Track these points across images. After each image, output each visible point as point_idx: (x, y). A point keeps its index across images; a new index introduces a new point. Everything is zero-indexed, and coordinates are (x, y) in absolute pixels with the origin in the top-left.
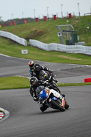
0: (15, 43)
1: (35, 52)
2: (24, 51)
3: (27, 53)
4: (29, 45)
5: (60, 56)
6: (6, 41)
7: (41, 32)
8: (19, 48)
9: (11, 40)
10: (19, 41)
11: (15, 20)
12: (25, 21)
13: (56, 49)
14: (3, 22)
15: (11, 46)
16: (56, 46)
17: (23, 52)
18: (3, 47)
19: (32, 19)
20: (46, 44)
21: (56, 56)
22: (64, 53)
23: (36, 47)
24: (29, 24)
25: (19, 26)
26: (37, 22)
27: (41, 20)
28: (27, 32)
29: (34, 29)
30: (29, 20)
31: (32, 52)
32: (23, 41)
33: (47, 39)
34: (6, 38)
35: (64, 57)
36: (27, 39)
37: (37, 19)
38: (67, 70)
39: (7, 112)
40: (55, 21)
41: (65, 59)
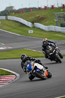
0: (24, 25)
1: (38, 32)
2: (31, 31)
3: (32, 32)
4: (34, 27)
5: (57, 35)
6: (17, 24)
7: (43, 18)
8: (27, 29)
9: (21, 23)
10: (26, 24)
11: (24, 9)
12: (31, 10)
13: (54, 30)
14: (15, 10)
15: (21, 28)
16: (53, 28)
17: (29, 32)
18: (15, 28)
19: (36, 8)
20: (46, 26)
21: (53, 35)
22: (59, 32)
23: (39, 28)
24: (34, 12)
25: (27, 13)
26: (40, 11)
27: (43, 9)
28: (32, 18)
29: (38, 16)
30: (34, 9)
31: (36, 32)
32: (29, 24)
33: (47, 22)
34: (18, 22)
35: (59, 35)
36: (33, 23)
37: (40, 8)
38: (61, 45)
39: (18, 75)
40: (53, 10)
41: (59, 37)
